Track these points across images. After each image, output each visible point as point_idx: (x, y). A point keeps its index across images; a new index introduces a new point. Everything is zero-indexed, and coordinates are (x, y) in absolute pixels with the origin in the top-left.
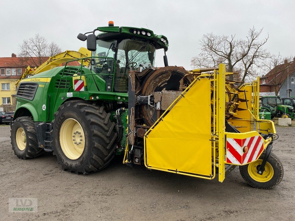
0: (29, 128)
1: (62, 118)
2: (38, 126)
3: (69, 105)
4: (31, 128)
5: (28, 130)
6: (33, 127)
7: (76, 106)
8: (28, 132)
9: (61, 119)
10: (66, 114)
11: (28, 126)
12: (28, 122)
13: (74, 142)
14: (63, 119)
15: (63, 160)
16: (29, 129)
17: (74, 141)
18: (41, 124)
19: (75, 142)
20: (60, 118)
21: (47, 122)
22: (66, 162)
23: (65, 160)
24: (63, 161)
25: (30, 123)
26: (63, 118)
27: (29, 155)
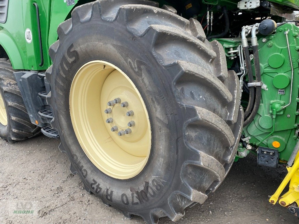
0: (5, 83)
1: (70, 60)
2: (21, 80)
3: (88, 16)
4: (12, 83)
5: (5, 88)
6: (15, 82)
7: (112, 14)
8: (6, 92)
9: (67, 63)
10: (81, 47)
11: (4, 78)
12: (4, 70)
13: (109, 126)
14: (74, 62)
15: (85, 170)
16: (7, 86)
17: (109, 122)
18: (27, 75)
19: (114, 126)
20: (64, 58)
21: (40, 71)
22: (94, 180)
23: (89, 172)
24: (85, 173)
25: (7, 73)
26: (74, 58)
27: (16, 136)
